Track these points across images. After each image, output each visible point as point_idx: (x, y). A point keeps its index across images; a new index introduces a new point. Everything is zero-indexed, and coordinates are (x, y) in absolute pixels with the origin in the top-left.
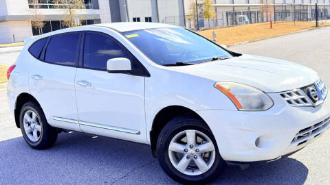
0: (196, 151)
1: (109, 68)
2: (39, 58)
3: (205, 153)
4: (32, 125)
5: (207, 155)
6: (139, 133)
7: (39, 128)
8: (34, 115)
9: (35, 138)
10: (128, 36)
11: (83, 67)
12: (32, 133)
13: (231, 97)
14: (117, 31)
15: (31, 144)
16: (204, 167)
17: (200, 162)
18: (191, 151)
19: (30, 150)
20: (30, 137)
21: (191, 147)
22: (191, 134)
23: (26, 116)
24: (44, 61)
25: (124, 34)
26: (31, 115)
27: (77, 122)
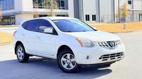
0: (70, 61)
1: (45, 32)
2: (25, 28)
3: (73, 62)
4: (20, 53)
5: (74, 63)
6: (54, 55)
7: (23, 54)
8: (21, 49)
9: (21, 58)
10: (54, 21)
11: (38, 32)
12: (20, 56)
13: (80, 42)
14: (51, 19)
15: (20, 61)
16: (72, 67)
17: (71, 65)
18: (68, 61)
19: (19, 63)
20: (19, 58)
21: (69, 59)
22: (69, 55)
23: (19, 50)
24: (26, 29)
25: (53, 21)
26: (20, 50)
27: (35, 52)
